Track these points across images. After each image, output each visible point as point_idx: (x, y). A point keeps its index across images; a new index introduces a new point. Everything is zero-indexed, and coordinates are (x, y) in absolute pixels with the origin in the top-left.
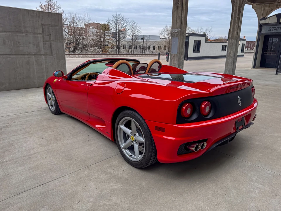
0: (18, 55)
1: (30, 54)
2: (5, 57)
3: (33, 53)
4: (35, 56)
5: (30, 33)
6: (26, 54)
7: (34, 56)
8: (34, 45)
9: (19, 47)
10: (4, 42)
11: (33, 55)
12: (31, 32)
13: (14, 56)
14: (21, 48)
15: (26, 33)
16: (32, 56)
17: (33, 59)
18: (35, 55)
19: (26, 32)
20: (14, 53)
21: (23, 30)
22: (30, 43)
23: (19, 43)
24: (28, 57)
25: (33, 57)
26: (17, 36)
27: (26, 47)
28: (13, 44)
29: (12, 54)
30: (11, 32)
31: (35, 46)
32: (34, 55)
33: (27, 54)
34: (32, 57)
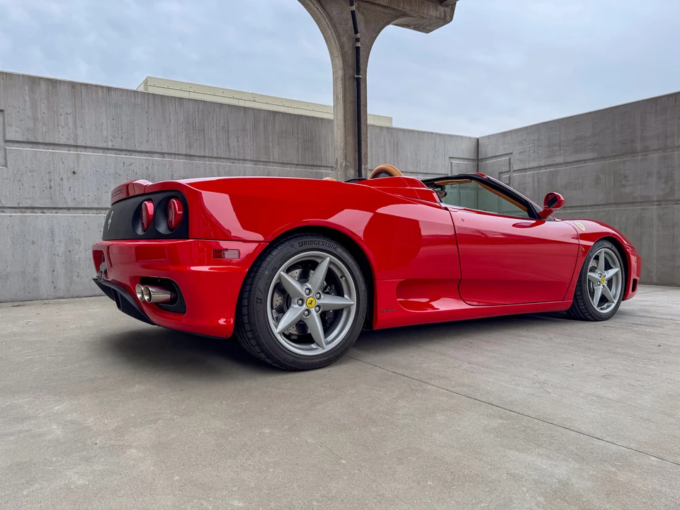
0: (620, 204)
1: (647, 201)
2: (595, 209)
3: (655, 199)
4: (660, 205)
5: (655, 150)
6: (637, 202)
7: (656, 205)
8: (660, 178)
9: (624, 186)
10: (597, 179)
11: (655, 203)
12: (656, 147)
13: (613, 208)
14: (628, 190)
15: (645, 154)
16: (653, 205)
17: (653, 211)
18: (659, 202)
19: (646, 150)
20: (612, 202)
21: (639, 146)
22: (650, 174)
23: (626, 177)
24: (642, 209)
25: (655, 207)
26: (624, 162)
27: (640, 184)
28: (612, 183)
29: (610, 204)
30: (614, 157)
31: (663, 180)
32: (657, 203)
33: (640, 200)
34: (652, 207)
